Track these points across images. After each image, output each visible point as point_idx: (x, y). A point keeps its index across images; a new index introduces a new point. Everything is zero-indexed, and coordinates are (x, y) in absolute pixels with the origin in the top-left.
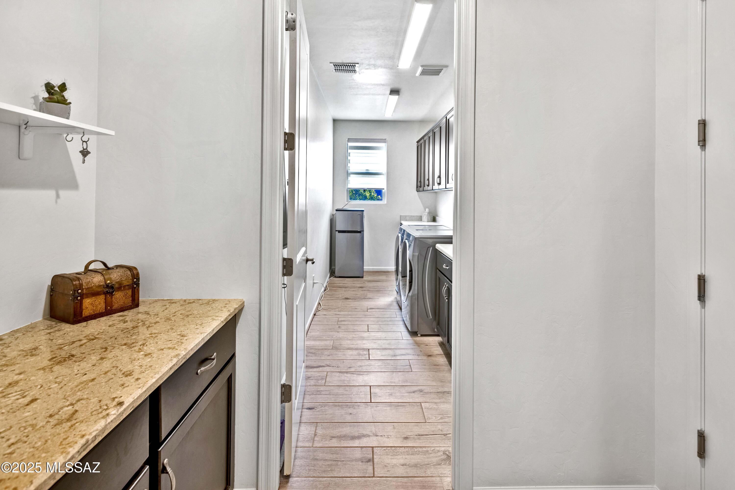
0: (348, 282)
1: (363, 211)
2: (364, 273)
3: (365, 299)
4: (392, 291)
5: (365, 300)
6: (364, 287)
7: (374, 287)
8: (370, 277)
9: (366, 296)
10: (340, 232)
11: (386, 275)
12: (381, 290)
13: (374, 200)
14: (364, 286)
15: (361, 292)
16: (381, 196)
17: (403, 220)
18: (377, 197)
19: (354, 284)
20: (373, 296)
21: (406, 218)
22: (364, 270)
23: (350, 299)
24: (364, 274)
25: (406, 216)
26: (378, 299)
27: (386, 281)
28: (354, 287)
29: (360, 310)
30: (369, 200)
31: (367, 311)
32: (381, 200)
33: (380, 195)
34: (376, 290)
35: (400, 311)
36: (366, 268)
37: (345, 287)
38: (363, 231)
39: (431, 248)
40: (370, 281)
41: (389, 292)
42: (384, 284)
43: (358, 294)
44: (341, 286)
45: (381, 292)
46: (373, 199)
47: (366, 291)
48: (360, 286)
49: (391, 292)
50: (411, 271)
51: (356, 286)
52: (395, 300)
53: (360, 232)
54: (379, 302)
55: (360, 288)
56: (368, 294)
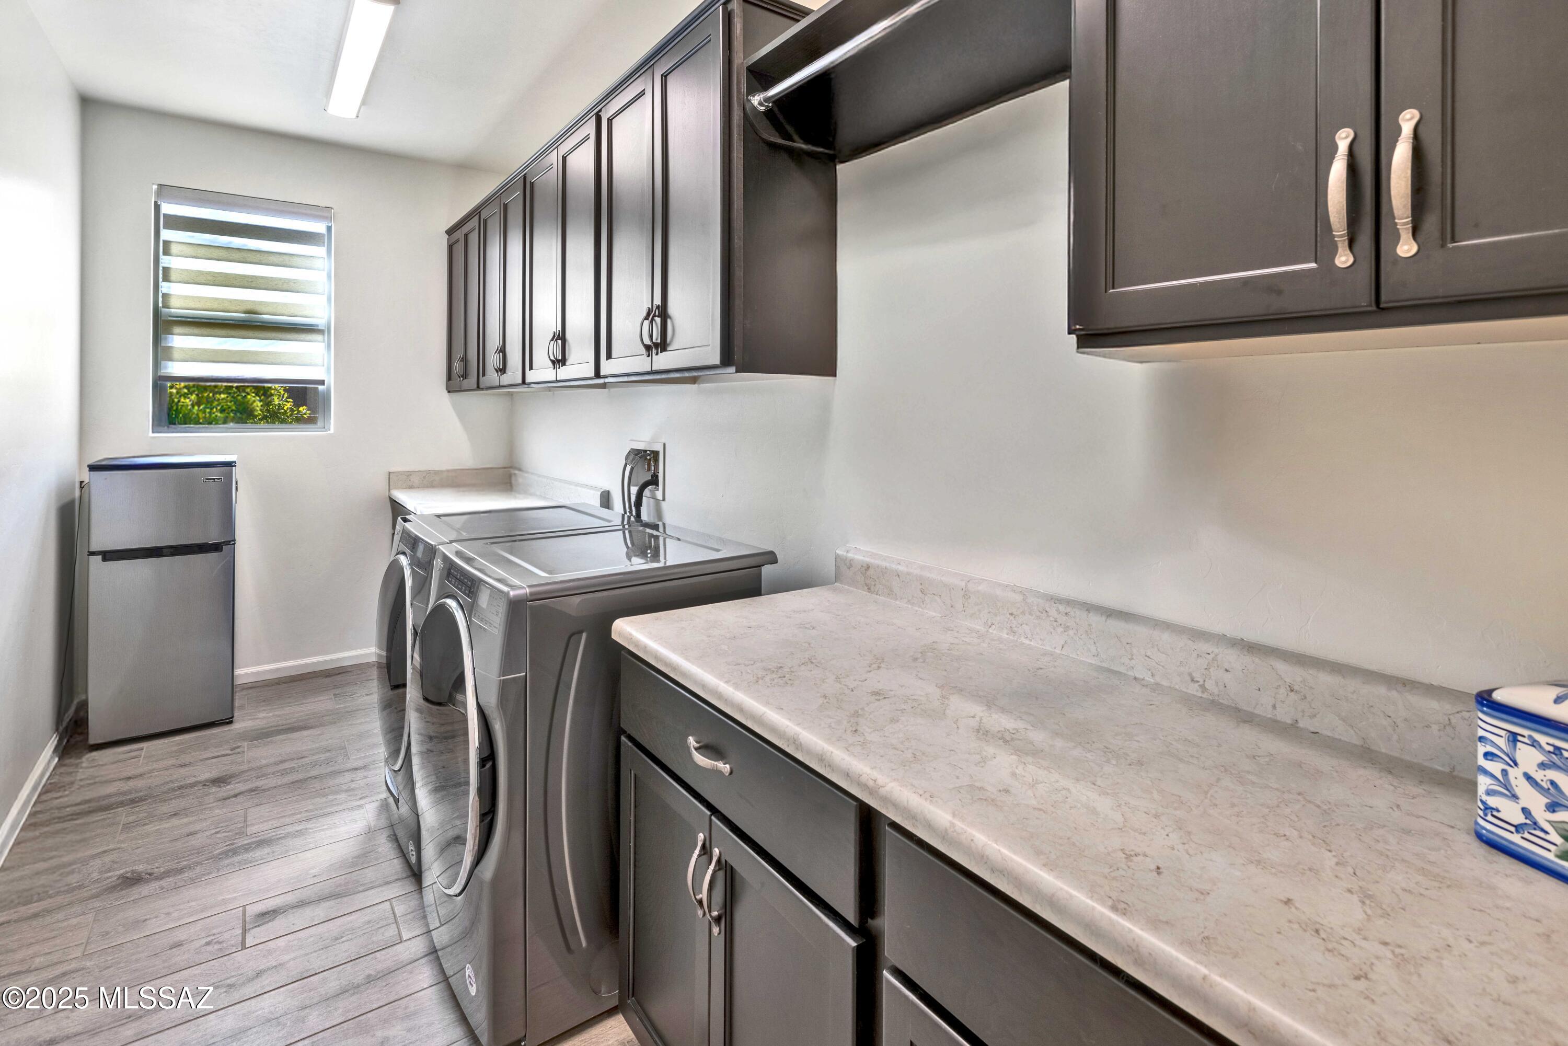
0: (155, 766)
1: (230, 464)
2: (237, 696)
3: (235, 852)
4: (365, 767)
5: (236, 859)
6: (232, 776)
7: (282, 762)
8: (261, 715)
9: (241, 833)
10: (109, 556)
11: (335, 687)
12: (314, 773)
13: (283, 421)
14: (235, 769)
15: (217, 811)
16: (313, 410)
17: (397, 488)
18: (292, 410)
19: (182, 766)
20: (276, 823)
21: (412, 481)
22: (238, 682)
23: (150, 877)
24: (237, 704)
25: (409, 474)
26: (300, 833)
27: (336, 718)
28: (181, 788)
29: (198, 952)
30: (261, 420)
31: (244, 947)
32: (311, 420)
33: (306, 406)
34: (293, 777)
35: (409, 886)
36: (245, 672)
37: (133, 801)
38: (231, 542)
39: (584, 635)
40: (262, 735)
41: (348, 776)
42: (328, 736)
43: (197, 827)
44: (110, 796)
45: (317, 785)
46: (279, 418)
47: (240, 799)
48: (214, 774)
49: (360, 774)
50: (488, 758)
51: (193, 780)
52: (383, 823)
53: (216, 547)
54: (308, 854)
55: (214, 789)
56: (253, 814)
